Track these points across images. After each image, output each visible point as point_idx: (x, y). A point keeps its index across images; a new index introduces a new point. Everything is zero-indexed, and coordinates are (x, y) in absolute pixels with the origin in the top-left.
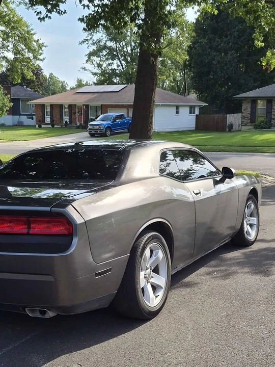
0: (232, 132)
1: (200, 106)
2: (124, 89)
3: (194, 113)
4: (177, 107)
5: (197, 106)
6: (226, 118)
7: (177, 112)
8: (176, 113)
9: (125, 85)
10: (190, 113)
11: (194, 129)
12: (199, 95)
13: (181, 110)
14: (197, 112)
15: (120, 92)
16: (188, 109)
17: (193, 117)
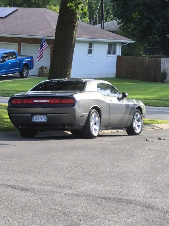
0: (165, 83)
1: (122, 43)
2: (14, 14)
3: (114, 53)
4: (91, 44)
5: (119, 43)
6: (160, 63)
7: (90, 51)
8: (89, 53)
9: (15, 8)
10: (109, 53)
11: (114, 76)
12: (123, 26)
13: (95, 48)
14: (119, 52)
15: (7, 18)
16: (105, 48)
17: (112, 59)
